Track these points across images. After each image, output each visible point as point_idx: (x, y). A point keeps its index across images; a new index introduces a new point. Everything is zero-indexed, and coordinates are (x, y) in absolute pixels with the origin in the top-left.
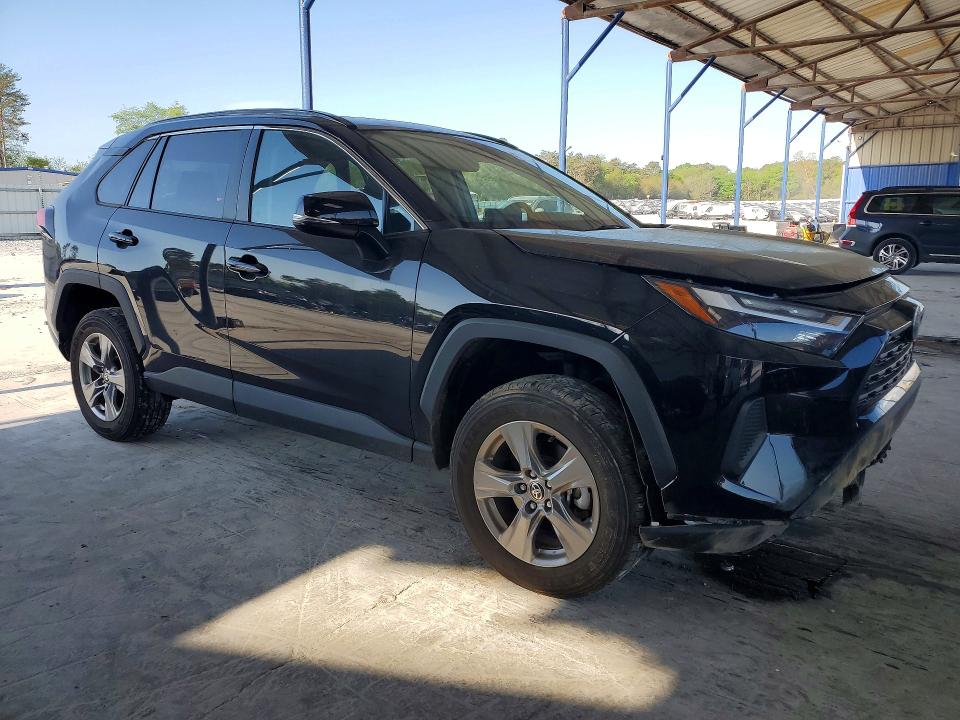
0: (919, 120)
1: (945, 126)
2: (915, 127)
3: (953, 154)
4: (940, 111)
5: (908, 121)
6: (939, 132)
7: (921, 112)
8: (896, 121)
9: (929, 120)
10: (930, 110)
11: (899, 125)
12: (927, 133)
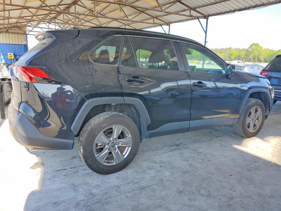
0: (13, 31)
1: (21, 34)
2: (12, 33)
3: (25, 42)
4: (19, 29)
5: (10, 31)
6: (20, 35)
7: (13, 29)
8: (6, 30)
9: (16, 31)
10: (16, 29)
11: (7, 32)
12: (16, 35)
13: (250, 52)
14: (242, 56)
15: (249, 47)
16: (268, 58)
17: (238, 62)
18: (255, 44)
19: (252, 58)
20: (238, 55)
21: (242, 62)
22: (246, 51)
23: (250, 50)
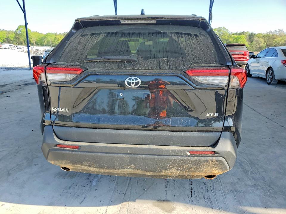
13: (19, 35)
14: (12, 39)
15: (17, 29)
16: (39, 41)
17: (10, 46)
18: (22, 26)
19: (23, 41)
20: (6, 37)
21: (14, 45)
22: (14, 33)
23: (18, 32)
